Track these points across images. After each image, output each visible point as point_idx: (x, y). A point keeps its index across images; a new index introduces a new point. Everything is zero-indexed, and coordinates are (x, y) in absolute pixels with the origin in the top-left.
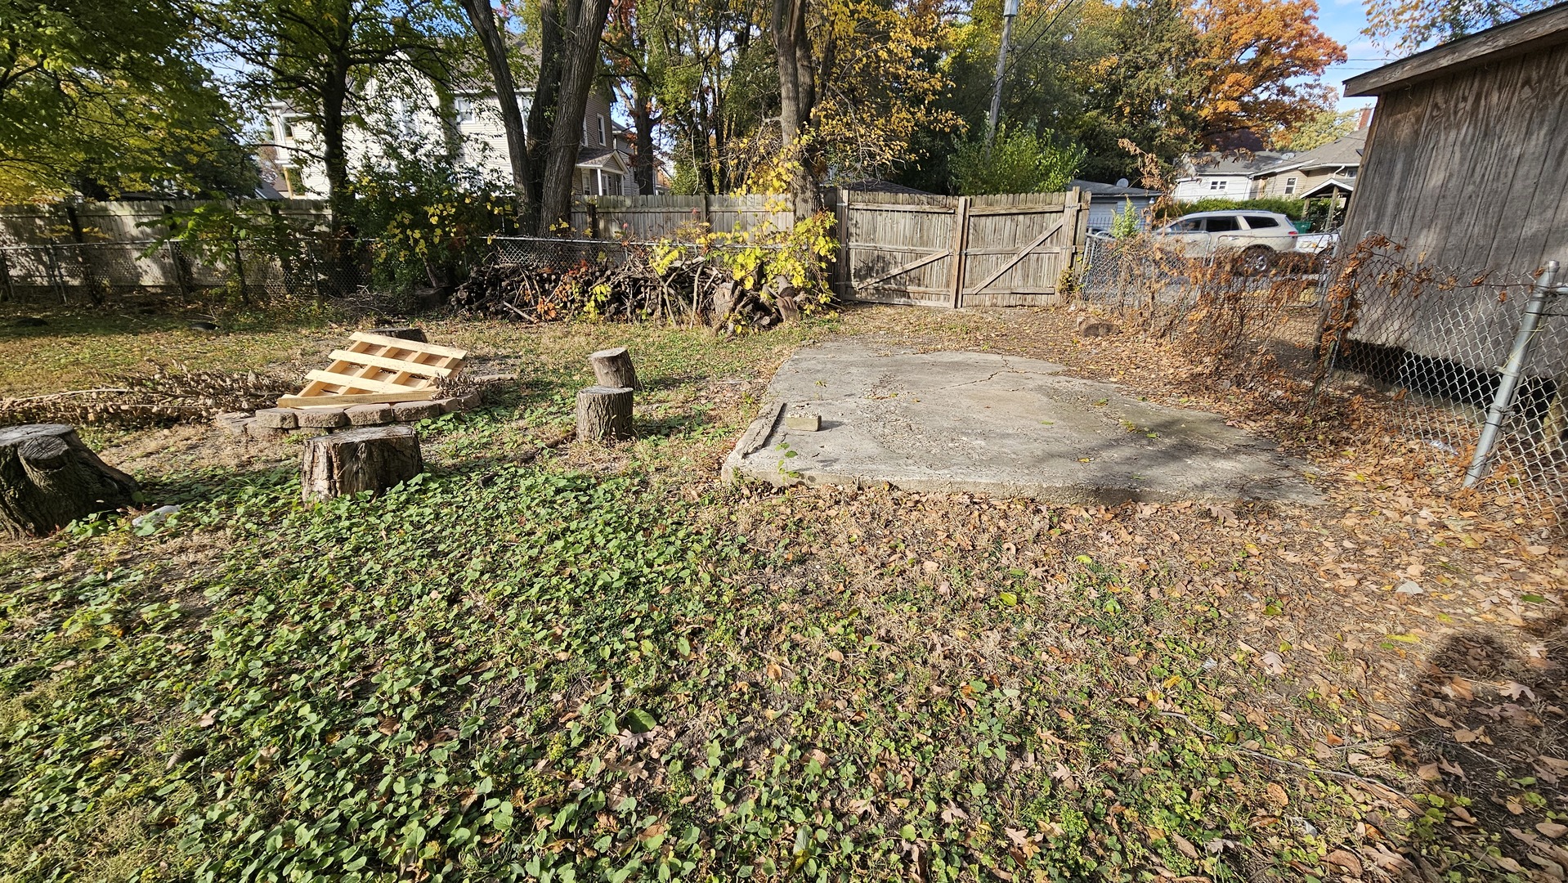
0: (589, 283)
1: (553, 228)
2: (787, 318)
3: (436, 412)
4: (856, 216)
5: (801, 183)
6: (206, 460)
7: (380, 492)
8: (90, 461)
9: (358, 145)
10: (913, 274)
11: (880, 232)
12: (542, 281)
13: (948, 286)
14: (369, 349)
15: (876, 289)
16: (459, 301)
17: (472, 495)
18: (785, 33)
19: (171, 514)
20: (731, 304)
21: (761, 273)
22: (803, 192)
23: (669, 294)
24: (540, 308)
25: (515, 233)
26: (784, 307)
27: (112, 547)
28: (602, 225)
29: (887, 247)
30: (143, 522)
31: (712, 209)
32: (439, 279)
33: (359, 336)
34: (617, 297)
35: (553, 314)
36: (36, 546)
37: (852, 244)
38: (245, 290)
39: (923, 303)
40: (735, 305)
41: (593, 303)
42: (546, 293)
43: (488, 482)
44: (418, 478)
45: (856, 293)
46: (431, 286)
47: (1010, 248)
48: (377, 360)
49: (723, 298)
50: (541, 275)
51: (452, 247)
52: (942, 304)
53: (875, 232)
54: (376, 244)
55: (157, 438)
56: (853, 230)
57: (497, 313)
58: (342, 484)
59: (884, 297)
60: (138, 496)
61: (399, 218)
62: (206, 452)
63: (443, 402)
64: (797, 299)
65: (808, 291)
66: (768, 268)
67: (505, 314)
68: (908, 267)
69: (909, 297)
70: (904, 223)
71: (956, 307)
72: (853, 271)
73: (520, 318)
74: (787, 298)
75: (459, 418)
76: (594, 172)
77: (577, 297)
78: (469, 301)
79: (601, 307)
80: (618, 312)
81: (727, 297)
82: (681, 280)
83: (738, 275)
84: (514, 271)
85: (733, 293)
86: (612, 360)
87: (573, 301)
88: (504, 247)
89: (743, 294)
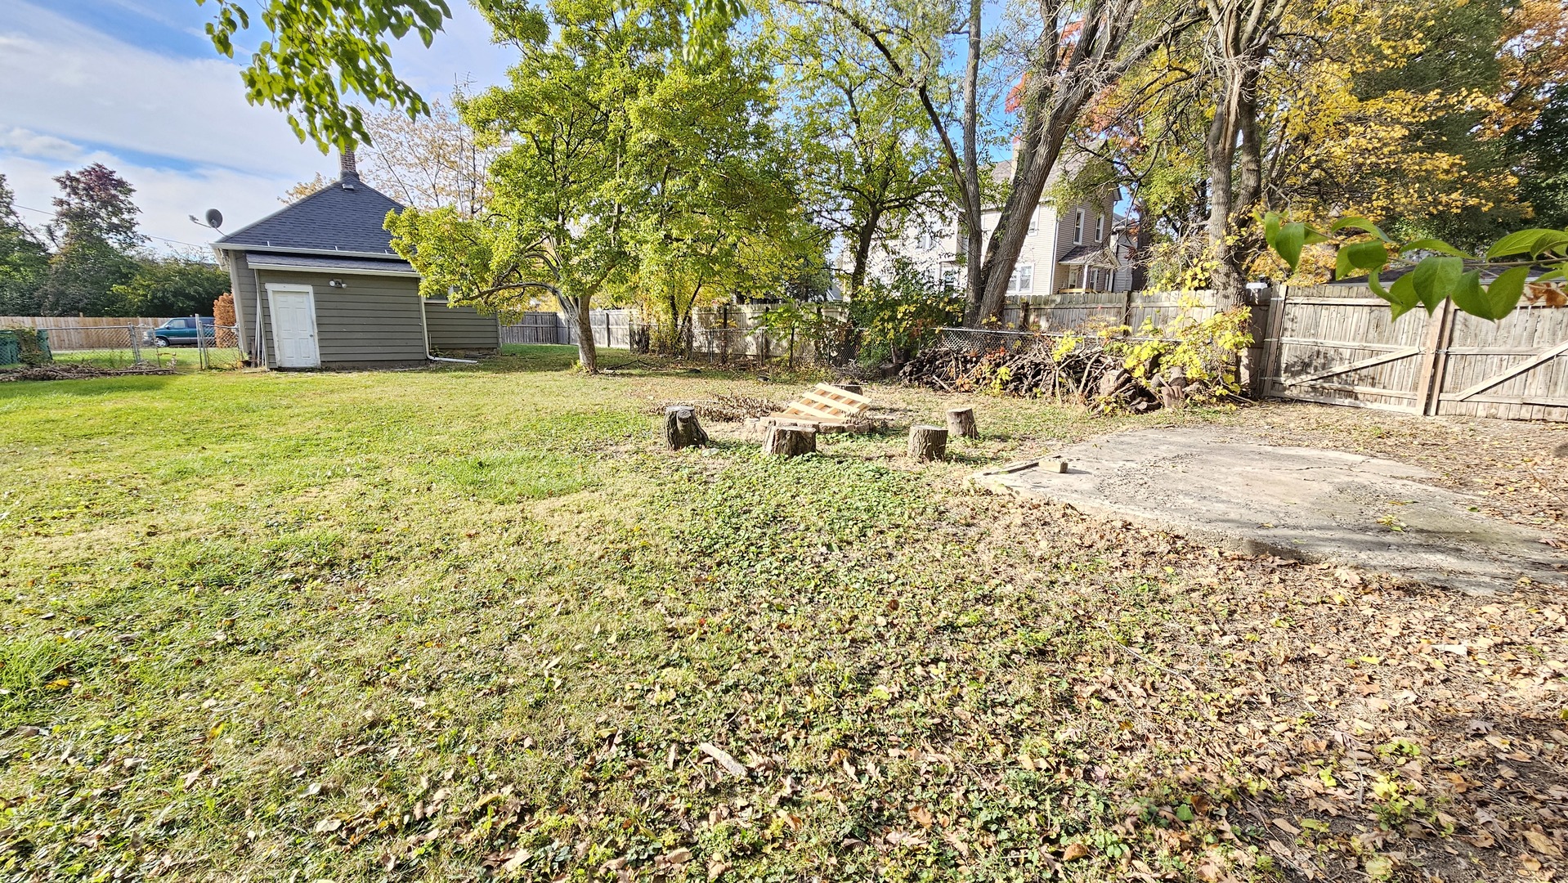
0: (998, 365)
1: (984, 321)
2: (1170, 405)
3: (841, 430)
4: (1294, 311)
5: (1224, 279)
6: (736, 437)
7: (792, 457)
8: (696, 425)
9: (878, 264)
10: (1364, 372)
11: (1322, 330)
12: (966, 362)
13: (1415, 387)
14: (824, 393)
15: (1312, 387)
16: (904, 373)
17: (829, 466)
18: (1220, 146)
19: (715, 451)
20: (1112, 389)
21: (1155, 363)
22: (1225, 288)
23: (1060, 376)
24: (958, 382)
25: (959, 325)
26: (1169, 395)
27: (694, 457)
28: (1032, 318)
29: (1329, 342)
30: (705, 452)
31: (1133, 305)
32: (898, 358)
33: (821, 386)
34: (1018, 377)
35: (966, 387)
36: (673, 453)
37: (1285, 339)
38: (791, 359)
39: (1375, 406)
40: (1116, 389)
41: (998, 381)
42: (966, 371)
43: (840, 462)
44: (810, 454)
45: (1285, 389)
46: (891, 361)
47: (1523, 348)
48: (825, 400)
49: (1108, 382)
50: (965, 357)
51: (910, 336)
52: (1404, 408)
53: (1317, 325)
54: (866, 332)
55: (723, 425)
56: (1288, 325)
57: (927, 383)
58: (777, 450)
59: (1321, 396)
60: (708, 443)
61: (882, 314)
62: (736, 433)
63: (846, 426)
64: (1188, 389)
65: (1202, 382)
66: (1163, 359)
67: (932, 384)
68: (1358, 364)
69: (1356, 398)
70: (1357, 318)
71: (1426, 413)
72: (1284, 366)
73: (942, 388)
74: (1174, 388)
75: (851, 436)
76: (1081, 267)
77: (988, 375)
78: (911, 374)
79: (1005, 384)
80: (1016, 389)
81: (1111, 383)
82: (1074, 367)
83: (1129, 363)
84: (947, 354)
85: (1118, 378)
86: (958, 414)
87: (984, 379)
88: (947, 336)
89: (1129, 380)
